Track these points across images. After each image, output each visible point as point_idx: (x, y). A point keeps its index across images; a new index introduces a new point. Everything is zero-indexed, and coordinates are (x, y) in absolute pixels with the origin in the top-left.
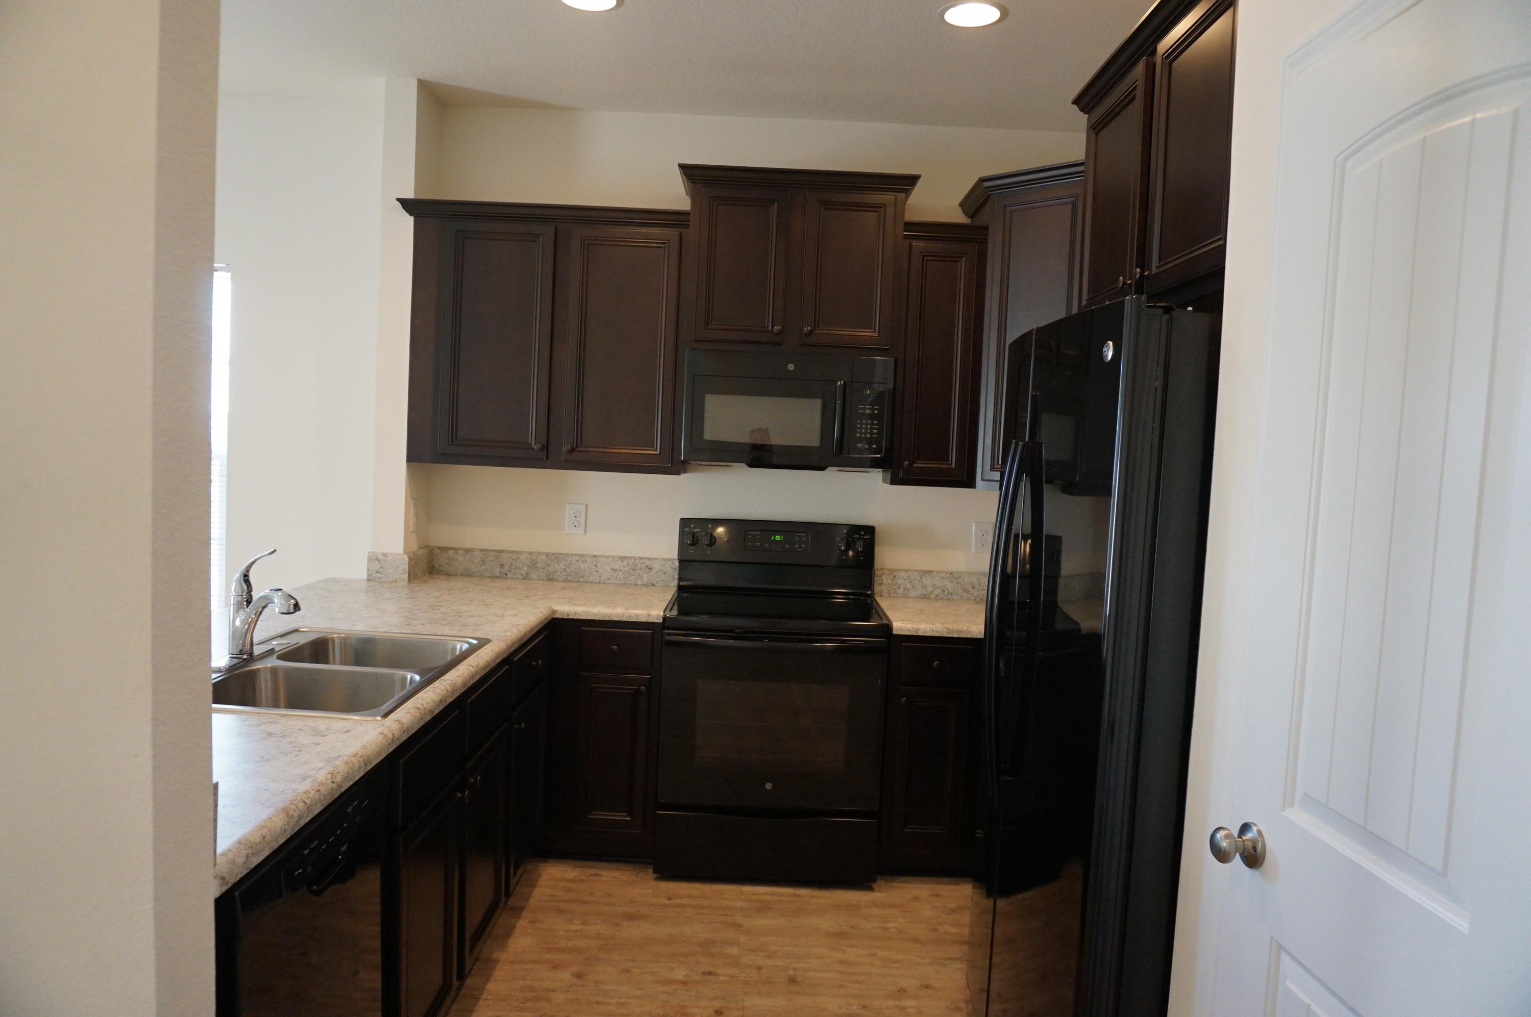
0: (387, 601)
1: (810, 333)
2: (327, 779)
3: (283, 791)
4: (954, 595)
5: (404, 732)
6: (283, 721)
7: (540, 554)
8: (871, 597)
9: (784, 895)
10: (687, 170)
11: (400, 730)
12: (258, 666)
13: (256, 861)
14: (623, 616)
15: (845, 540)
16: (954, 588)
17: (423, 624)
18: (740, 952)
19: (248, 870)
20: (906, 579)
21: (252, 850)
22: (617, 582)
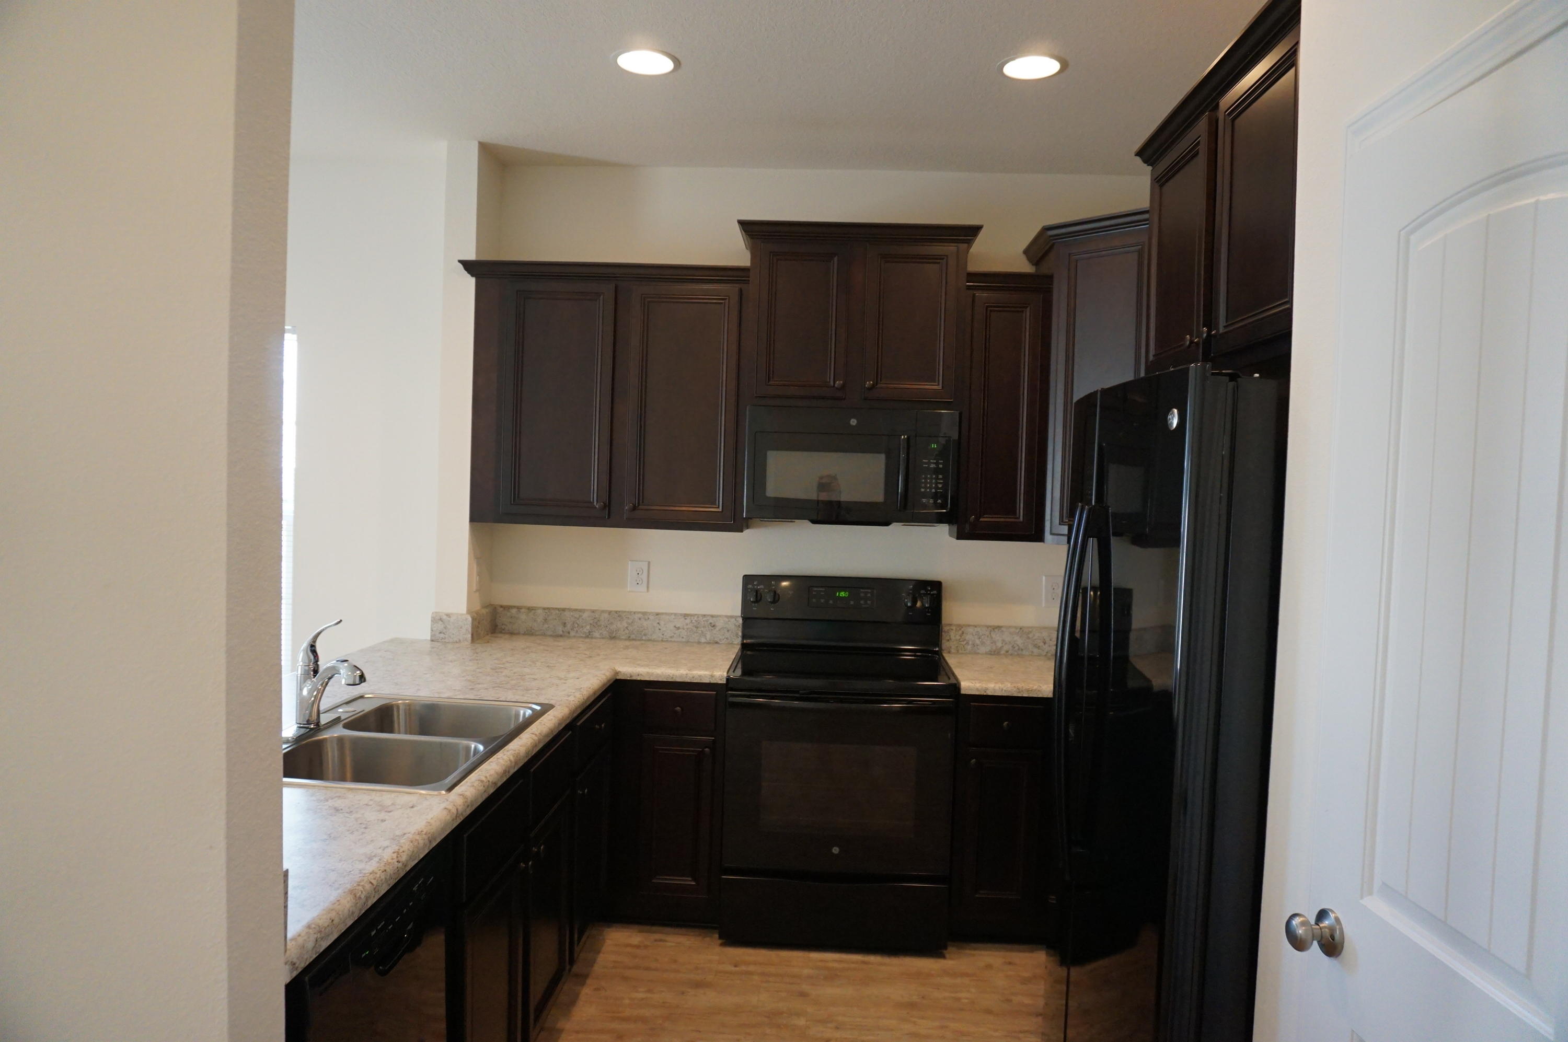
0: (450, 663)
1: (872, 388)
2: (392, 859)
3: (350, 872)
4: (1024, 651)
5: (468, 806)
6: (350, 795)
7: (603, 612)
8: (939, 653)
9: (853, 963)
10: (747, 227)
11: (464, 805)
12: (325, 735)
13: (325, 945)
14: (686, 677)
15: (911, 596)
16: (1024, 643)
17: (486, 689)
18: (808, 1023)
19: (317, 955)
20: (974, 634)
21: (320, 935)
22: (680, 639)
